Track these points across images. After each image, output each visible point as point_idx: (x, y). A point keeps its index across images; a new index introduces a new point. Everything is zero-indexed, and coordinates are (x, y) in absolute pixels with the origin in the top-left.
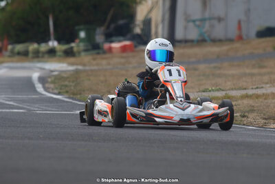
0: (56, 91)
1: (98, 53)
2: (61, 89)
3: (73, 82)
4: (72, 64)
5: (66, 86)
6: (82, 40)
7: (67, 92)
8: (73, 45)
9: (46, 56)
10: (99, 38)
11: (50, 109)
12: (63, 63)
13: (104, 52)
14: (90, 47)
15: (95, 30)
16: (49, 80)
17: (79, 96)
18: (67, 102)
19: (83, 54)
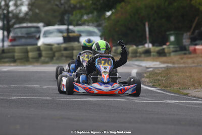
0: (150, 84)
1: (185, 54)
2: (154, 82)
3: (164, 77)
4: (164, 62)
5: (159, 80)
6: (172, 43)
7: (160, 85)
8: (164, 47)
9: (143, 55)
10: (186, 41)
11: (146, 99)
12: (157, 61)
13: (190, 53)
14: (178, 49)
15: (183, 34)
16: (145, 75)
17: (169, 89)
18: (160, 93)
19: (172, 54)
